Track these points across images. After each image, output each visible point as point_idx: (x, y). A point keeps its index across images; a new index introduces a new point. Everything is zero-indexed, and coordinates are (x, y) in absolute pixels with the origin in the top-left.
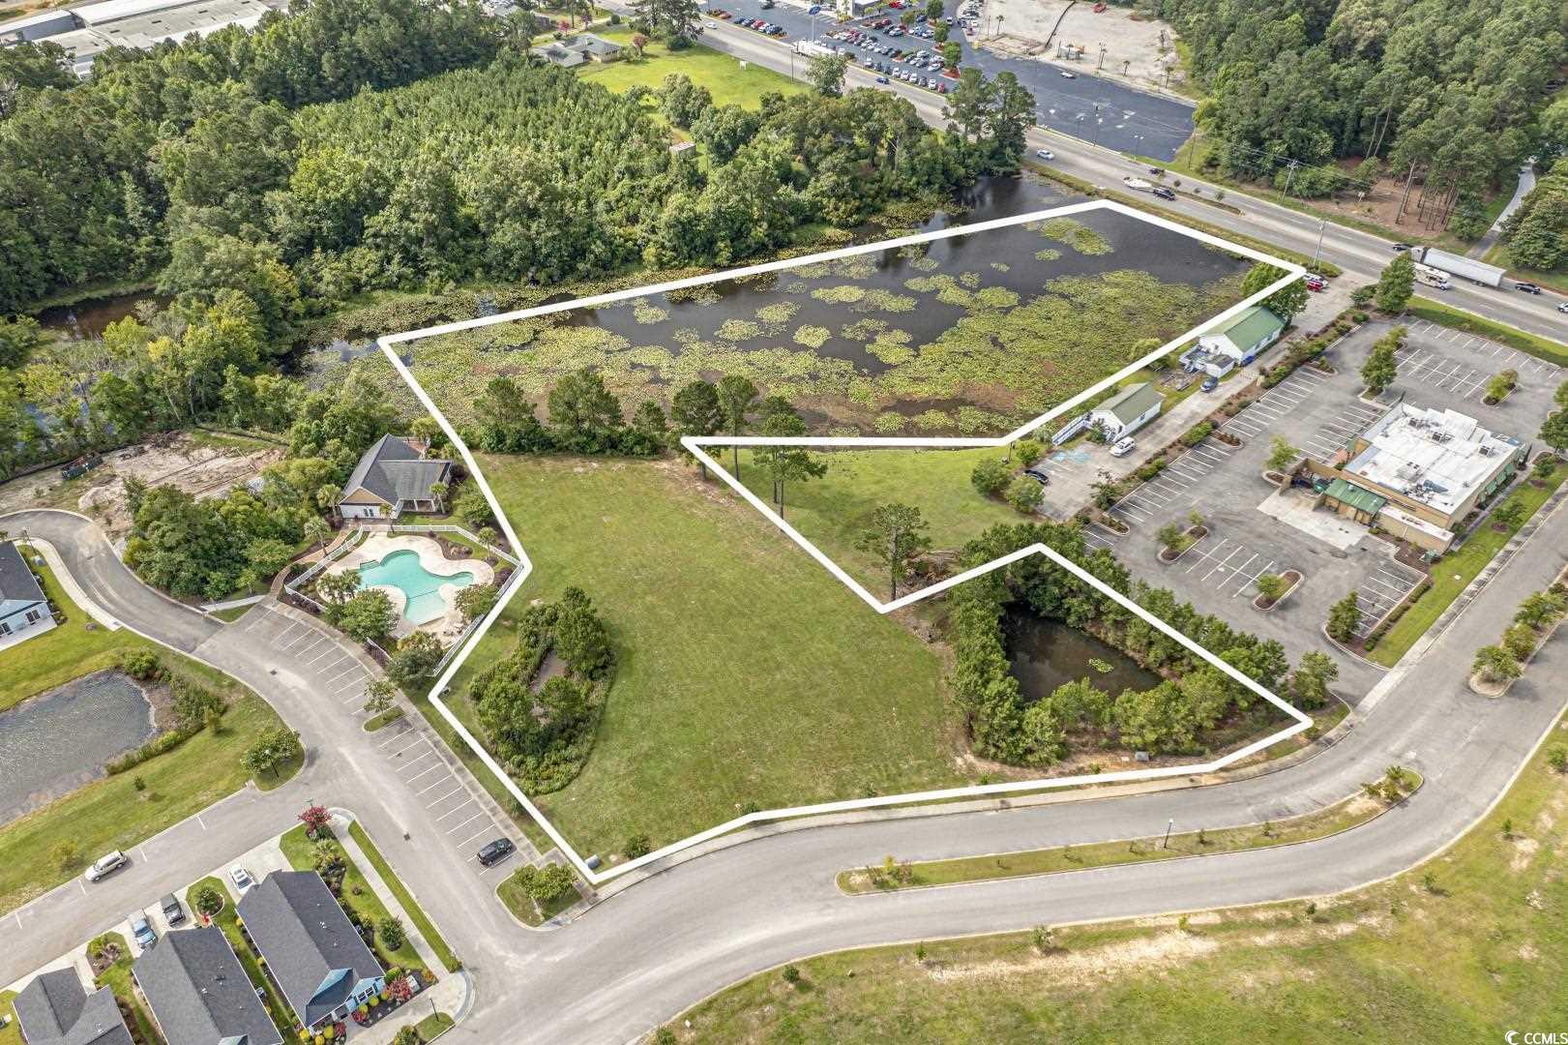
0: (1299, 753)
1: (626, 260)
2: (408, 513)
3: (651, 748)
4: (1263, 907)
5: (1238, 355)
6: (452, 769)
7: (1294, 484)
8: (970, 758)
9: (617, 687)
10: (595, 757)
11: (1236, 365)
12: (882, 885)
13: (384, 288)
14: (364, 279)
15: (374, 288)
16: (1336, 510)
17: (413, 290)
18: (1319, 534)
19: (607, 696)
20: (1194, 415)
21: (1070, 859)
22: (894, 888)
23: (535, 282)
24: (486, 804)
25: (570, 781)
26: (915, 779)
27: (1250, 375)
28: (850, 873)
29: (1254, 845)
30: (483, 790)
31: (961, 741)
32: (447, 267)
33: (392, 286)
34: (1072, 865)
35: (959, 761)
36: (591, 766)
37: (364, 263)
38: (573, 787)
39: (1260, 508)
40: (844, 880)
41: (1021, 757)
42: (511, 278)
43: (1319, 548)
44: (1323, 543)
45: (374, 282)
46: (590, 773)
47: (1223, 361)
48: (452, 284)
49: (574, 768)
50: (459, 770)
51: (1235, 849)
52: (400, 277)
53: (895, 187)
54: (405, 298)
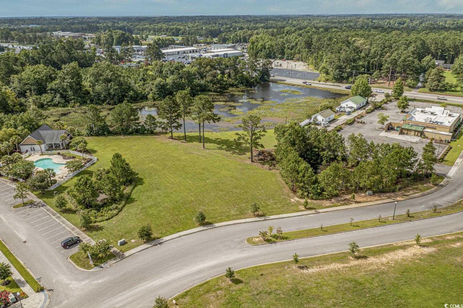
0: (433, 189)
3: (152, 204)
4: (448, 235)
5: (355, 106)
7: (388, 129)
10: (125, 209)
12: (268, 241)
13: (53, 106)
14: (45, 103)
15: (49, 106)
16: (407, 134)
17: (64, 107)
18: (404, 139)
19: (132, 191)
20: (345, 119)
21: (354, 226)
22: (274, 242)
23: (110, 104)
25: (112, 217)
26: (274, 206)
27: (360, 112)
28: (252, 238)
29: (431, 217)
30: (69, 223)
31: (291, 194)
32: (77, 99)
33: (56, 105)
34: (355, 228)
35: (292, 200)
36: (123, 211)
37: (45, 98)
38: (114, 219)
39: (380, 135)
40: (249, 241)
42: (101, 103)
44: (407, 141)
45: (49, 104)
46: (122, 214)
49: (115, 212)
50: (58, 217)
51: (424, 218)
52: (59, 103)
53: (231, 83)
54: (60, 109)
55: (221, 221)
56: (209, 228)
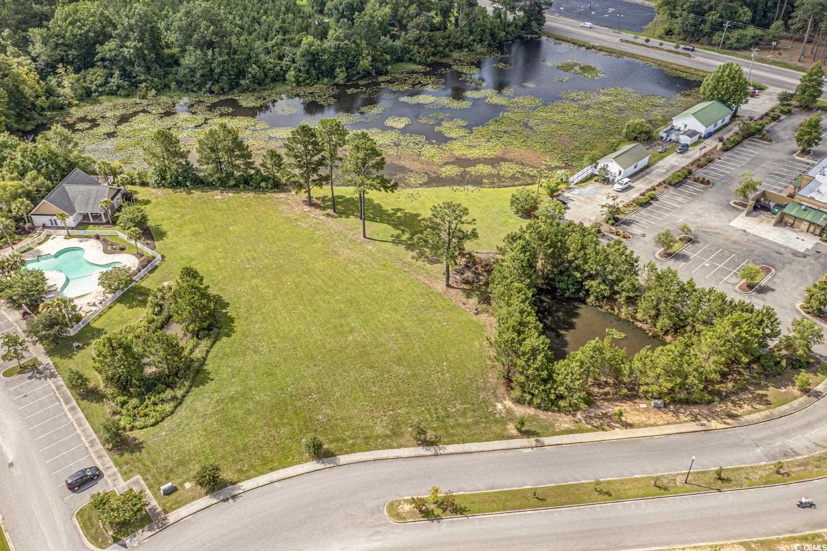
0: (795, 403)
1: (274, 80)
2: (84, 222)
3: (237, 392)
4: (784, 539)
5: (702, 130)
6: (66, 408)
7: (755, 208)
8: (509, 403)
9: (218, 344)
10: (188, 400)
11: (700, 137)
12: (427, 514)
13: (108, 94)
14: (94, 87)
15: (101, 94)
16: (792, 226)
17: (127, 96)
18: (781, 241)
19: (208, 352)
20: (673, 167)
21: (600, 492)
22: (438, 518)
23: (212, 92)
24: (87, 437)
25: (163, 419)
26: (461, 420)
27: (712, 144)
28: (399, 502)
29: (767, 482)
30: (88, 425)
31: (502, 389)
32: (152, 81)
33: (112, 93)
34: (601, 497)
35: (499, 406)
36: (184, 405)
37: (94, 77)
38: (165, 423)
39: (732, 224)
40: (393, 508)
41: (553, 402)
42: (195, 89)
43: (782, 250)
44: (786, 248)
45: (100, 90)
46: (182, 412)
47: (692, 134)
48: (153, 92)
49: (168, 407)
50: (72, 409)
51: (751, 486)
52: (119, 87)
53: (459, 41)
54: (121, 101)
55: (352, 450)
56: (328, 466)
